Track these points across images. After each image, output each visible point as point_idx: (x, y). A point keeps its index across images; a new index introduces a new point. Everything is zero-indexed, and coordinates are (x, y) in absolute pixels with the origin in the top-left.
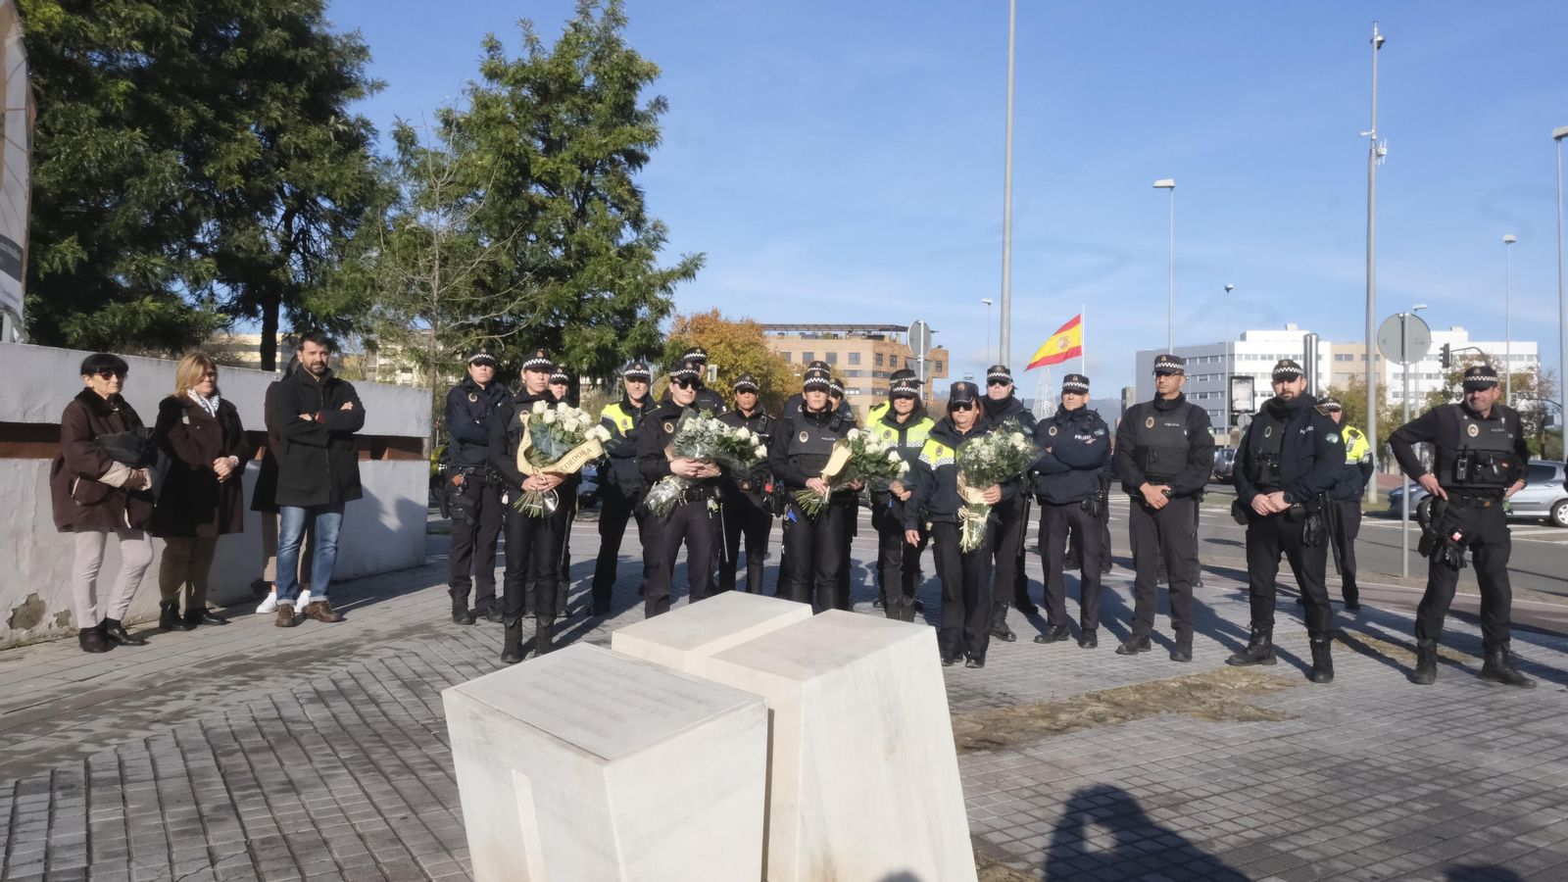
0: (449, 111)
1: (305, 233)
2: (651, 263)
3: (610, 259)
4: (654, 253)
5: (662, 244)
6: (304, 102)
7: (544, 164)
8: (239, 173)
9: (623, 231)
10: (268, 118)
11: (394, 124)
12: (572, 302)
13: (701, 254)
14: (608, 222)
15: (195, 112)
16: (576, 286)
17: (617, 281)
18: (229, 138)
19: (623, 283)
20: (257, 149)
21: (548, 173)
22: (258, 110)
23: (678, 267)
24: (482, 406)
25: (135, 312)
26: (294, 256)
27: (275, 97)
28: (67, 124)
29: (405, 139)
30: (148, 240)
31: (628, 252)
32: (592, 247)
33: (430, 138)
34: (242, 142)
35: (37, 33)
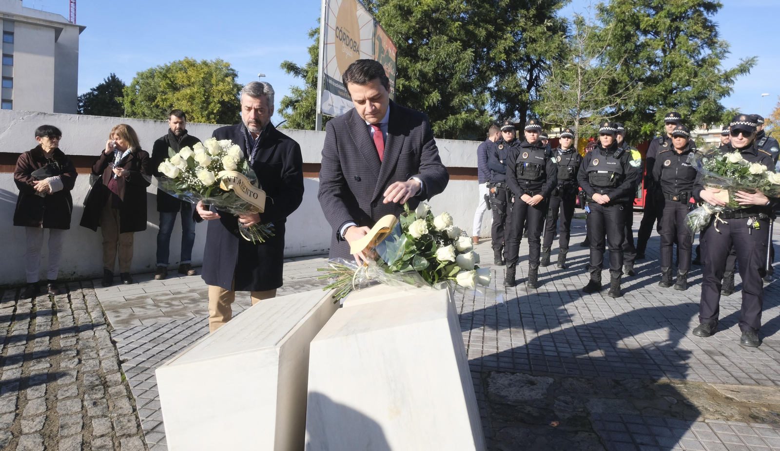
0: (601, 4)
1: (537, 77)
2: (718, 67)
3: (688, 68)
4: (720, 60)
5: (726, 55)
6: (534, 16)
7: (647, 21)
8: (504, 53)
9: (702, 51)
10: (519, 27)
11: (574, 17)
12: (661, 95)
13: (755, 57)
14: (688, 47)
15: (486, 29)
16: (664, 85)
17: (692, 79)
18: (501, 38)
19: (696, 80)
20: (513, 41)
21: (651, 26)
22: (514, 24)
23: (737, 67)
24: (505, 151)
25: (457, 119)
26: (533, 88)
27: (522, 17)
28: (437, 45)
29: (580, 23)
30: (466, 88)
31: (702, 63)
32: (677, 63)
33: (593, 20)
34: (506, 39)
35: (425, 10)
